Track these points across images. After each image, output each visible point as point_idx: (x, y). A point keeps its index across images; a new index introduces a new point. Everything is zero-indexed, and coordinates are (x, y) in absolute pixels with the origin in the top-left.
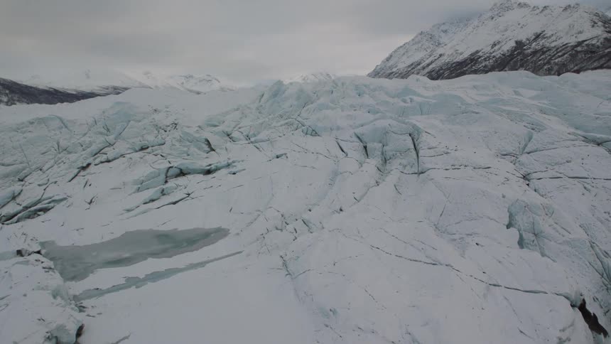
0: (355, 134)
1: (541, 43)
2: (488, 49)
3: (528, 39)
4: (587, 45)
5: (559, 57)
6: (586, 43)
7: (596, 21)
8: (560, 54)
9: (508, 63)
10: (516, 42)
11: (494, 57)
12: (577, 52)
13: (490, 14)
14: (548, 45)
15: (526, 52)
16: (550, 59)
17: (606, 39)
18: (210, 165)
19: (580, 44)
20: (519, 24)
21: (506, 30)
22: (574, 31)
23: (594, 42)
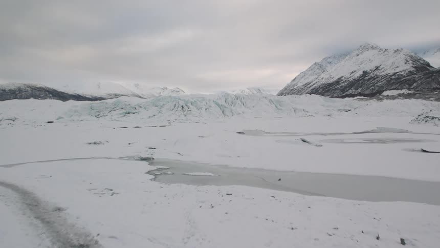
1: (376, 73)
2: (348, 76)
3: (371, 70)
5: (381, 82)
6: (398, 74)
7: (409, 60)
8: (382, 80)
9: (354, 85)
10: (364, 72)
12: (391, 79)
13: (357, 52)
14: (378, 74)
15: (365, 78)
17: (410, 72)
19: (395, 74)
20: (370, 60)
21: (361, 64)
22: (394, 66)
23: (402, 73)
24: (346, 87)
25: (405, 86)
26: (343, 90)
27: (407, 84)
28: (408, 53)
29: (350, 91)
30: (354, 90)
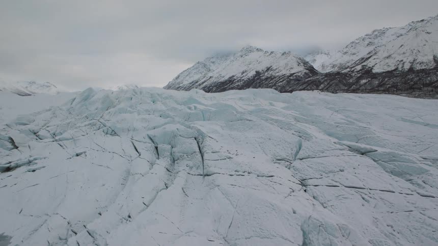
0: (148, 135)
1: (270, 73)
2: (239, 75)
3: (263, 70)
4: (296, 76)
5: (281, 82)
6: (295, 74)
7: (300, 62)
8: (281, 80)
9: (252, 84)
10: (256, 72)
11: (243, 80)
12: (290, 80)
13: (240, 54)
14: (274, 74)
15: (262, 78)
16: (276, 83)
18: (10, 163)
19: (292, 75)
21: (250, 64)
22: (288, 67)
23: (299, 74)
28: (296, 56)
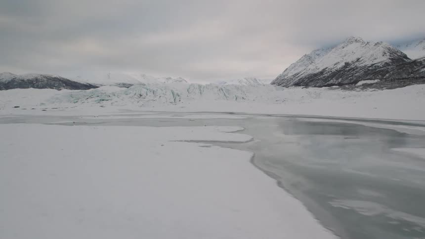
1: (356, 64)
2: (332, 67)
3: (352, 62)
4: (375, 66)
7: (386, 52)
8: (360, 71)
9: (336, 75)
10: (345, 63)
11: (331, 71)
12: (369, 70)
13: (342, 45)
14: (358, 65)
15: (346, 69)
17: (386, 63)
19: (372, 65)
20: (353, 52)
21: (345, 56)
22: (373, 58)
23: (379, 65)
24: (328, 77)
25: (378, 76)
26: (326, 79)
27: (380, 75)
28: (386, 46)
29: (332, 80)
30: (335, 80)
